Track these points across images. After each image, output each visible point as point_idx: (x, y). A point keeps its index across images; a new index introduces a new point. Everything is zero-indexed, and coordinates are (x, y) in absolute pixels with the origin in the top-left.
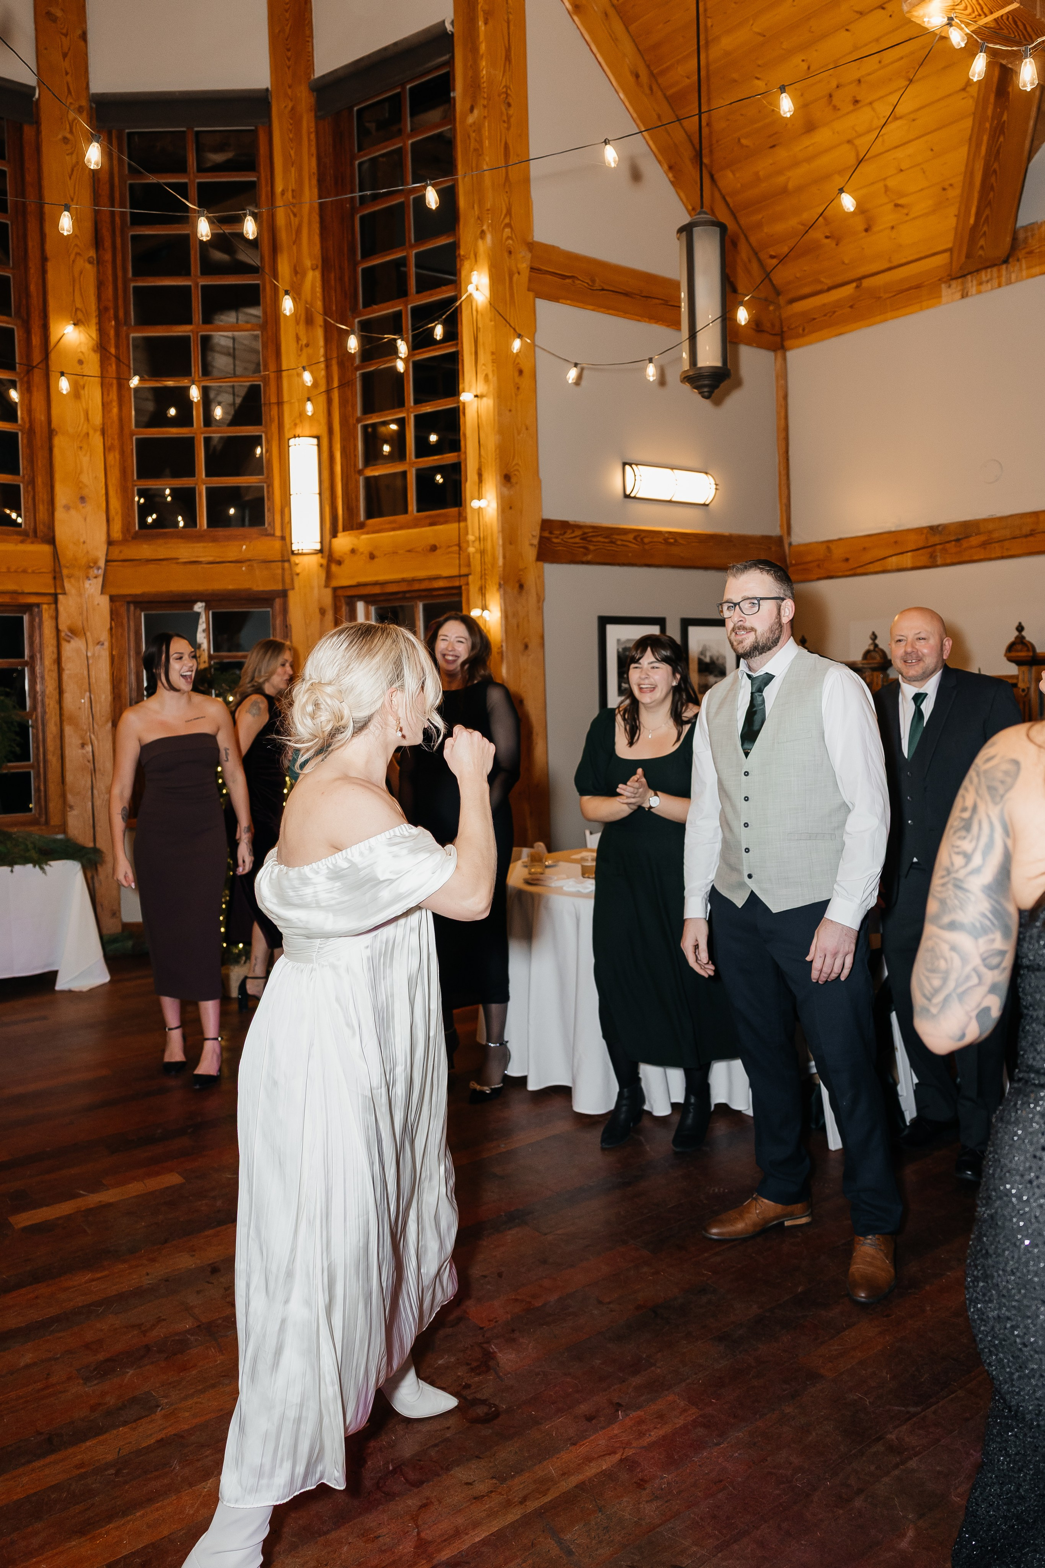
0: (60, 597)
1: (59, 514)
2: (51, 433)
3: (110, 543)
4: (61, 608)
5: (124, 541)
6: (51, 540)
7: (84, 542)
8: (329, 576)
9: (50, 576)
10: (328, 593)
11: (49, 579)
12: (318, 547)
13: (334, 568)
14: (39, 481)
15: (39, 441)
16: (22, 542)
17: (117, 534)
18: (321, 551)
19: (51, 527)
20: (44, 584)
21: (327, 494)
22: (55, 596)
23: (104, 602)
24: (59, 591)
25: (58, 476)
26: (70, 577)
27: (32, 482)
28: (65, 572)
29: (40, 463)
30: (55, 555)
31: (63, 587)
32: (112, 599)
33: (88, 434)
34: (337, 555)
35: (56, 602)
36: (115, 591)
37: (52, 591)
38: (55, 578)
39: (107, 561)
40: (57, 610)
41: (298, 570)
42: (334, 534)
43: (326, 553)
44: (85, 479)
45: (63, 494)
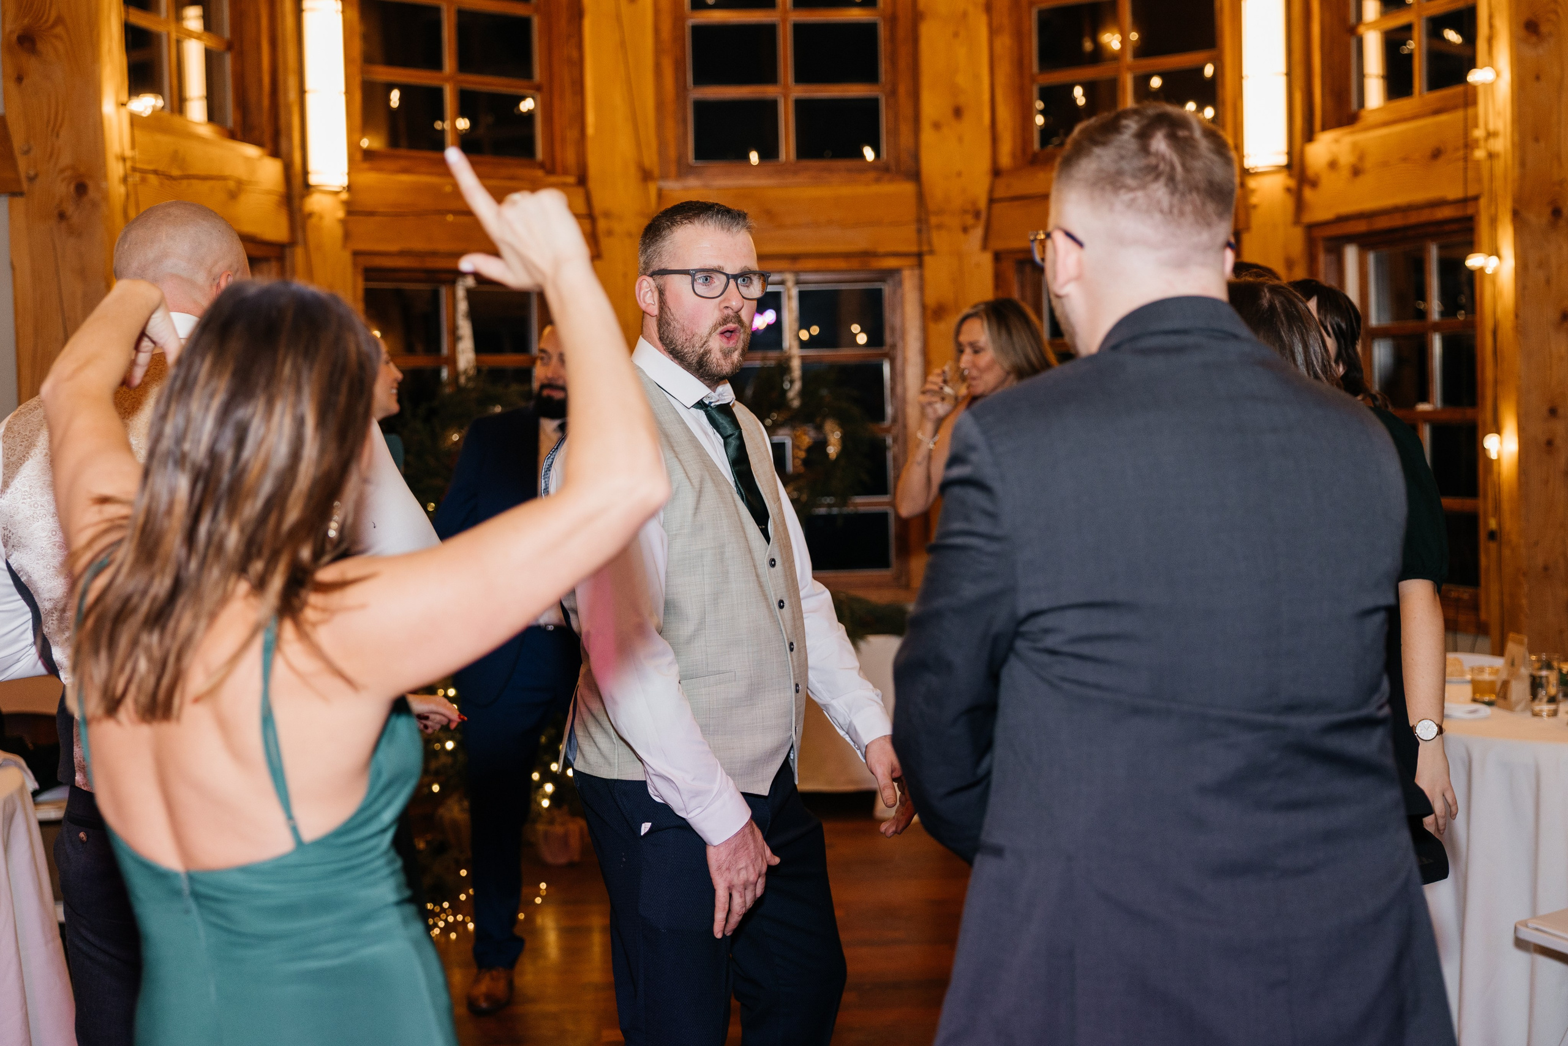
0: (928, 259)
1: (927, 136)
2: (917, 17)
3: (996, 172)
4: (929, 273)
5: (1016, 170)
6: (915, 175)
7: (959, 174)
8: (1299, 205)
9: (913, 227)
10: (1298, 234)
11: (910, 231)
12: (1283, 160)
13: (1308, 193)
14: (902, 90)
15: (902, 32)
16: (878, 180)
17: (1005, 160)
18: (1289, 167)
19: (916, 157)
20: (904, 239)
21: (1298, 71)
22: (919, 256)
23: (986, 260)
24: (925, 248)
25: (926, 80)
26: (940, 227)
27: (893, 93)
28: (934, 220)
29: (903, 63)
30: (921, 197)
31: (930, 243)
32: (998, 257)
33: (965, 15)
34: (1310, 172)
35: (920, 265)
36: (999, 244)
37: (914, 249)
38: (919, 231)
39: (991, 201)
40: (922, 279)
41: (1254, 200)
42: (1309, 136)
43: (1296, 169)
44: (962, 80)
45: (932, 105)
